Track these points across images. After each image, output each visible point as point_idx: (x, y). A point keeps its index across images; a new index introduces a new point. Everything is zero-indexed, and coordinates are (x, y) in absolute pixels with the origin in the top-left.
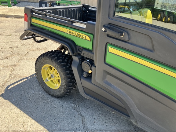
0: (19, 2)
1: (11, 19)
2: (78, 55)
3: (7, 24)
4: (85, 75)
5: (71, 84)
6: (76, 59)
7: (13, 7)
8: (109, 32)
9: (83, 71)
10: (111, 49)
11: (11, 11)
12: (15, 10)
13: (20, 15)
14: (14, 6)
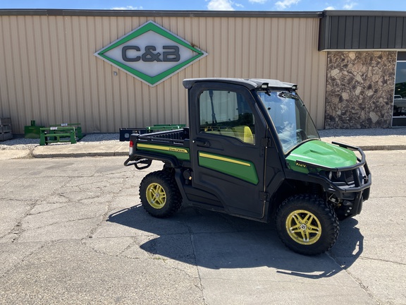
0: (85, 136)
1: (83, 158)
2: (180, 167)
3: (81, 166)
4: (187, 183)
5: (176, 197)
6: (178, 170)
7: (78, 143)
8: (198, 143)
9: (185, 180)
10: (201, 154)
11: (80, 148)
12: (85, 147)
13: (95, 152)
14: (78, 141)
